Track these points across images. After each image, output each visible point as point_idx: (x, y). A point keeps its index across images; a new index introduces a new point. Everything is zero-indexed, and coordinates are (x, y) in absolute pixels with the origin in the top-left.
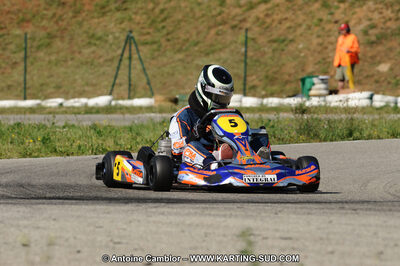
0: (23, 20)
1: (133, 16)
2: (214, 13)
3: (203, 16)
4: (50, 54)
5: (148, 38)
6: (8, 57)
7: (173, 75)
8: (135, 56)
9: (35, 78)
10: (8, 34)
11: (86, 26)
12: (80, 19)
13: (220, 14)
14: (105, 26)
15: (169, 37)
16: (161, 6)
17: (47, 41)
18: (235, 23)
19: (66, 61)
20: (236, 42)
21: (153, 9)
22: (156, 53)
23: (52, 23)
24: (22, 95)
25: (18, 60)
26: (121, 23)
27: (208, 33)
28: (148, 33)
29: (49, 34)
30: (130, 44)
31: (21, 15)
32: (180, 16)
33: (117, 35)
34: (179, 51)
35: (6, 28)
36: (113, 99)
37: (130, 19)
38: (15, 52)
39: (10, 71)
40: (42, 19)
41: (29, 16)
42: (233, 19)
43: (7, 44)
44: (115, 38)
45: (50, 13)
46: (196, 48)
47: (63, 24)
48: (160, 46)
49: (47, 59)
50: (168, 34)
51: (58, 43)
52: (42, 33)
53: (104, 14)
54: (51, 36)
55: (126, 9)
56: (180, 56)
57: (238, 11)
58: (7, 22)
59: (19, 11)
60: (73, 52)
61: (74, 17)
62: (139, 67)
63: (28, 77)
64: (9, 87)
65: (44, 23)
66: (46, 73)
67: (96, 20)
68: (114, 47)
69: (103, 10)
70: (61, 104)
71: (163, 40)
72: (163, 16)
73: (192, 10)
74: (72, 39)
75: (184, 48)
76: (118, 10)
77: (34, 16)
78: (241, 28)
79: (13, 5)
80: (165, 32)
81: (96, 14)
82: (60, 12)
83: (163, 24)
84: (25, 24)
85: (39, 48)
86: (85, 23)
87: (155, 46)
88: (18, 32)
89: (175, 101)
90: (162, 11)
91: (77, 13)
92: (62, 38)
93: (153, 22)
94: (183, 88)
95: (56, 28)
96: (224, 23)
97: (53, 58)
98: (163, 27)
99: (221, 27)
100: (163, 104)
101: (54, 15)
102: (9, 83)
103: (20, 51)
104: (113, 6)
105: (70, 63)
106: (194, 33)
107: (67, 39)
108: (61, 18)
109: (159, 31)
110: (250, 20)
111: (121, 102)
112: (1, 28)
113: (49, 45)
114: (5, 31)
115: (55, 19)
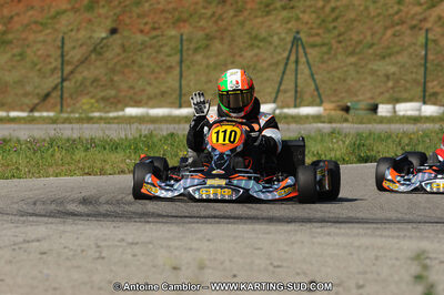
0: (179, 20)
1: (301, 15)
2: (391, 11)
3: (379, 15)
4: (208, 58)
5: (318, 40)
6: (162, 61)
7: (344, 80)
8: (303, 60)
9: (192, 84)
10: (163, 35)
11: (248, 26)
12: (241, 18)
13: (397, 13)
14: (270, 26)
15: (341, 38)
16: (333, 4)
17: (205, 42)
18: (414, 22)
20: (415, 44)
21: (323, 7)
22: (326, 57)
23: (210, 23)
24: (178, 102)
25: (174, 64)
26: (288, 23)
27: (384, 34)
28: (318, 35)
29: (207, 35)
30: (297, 46)
31: (176, 14)
32: (352, 15)
33: (283, 36)
34: (352, 53)
35: (159, 28)
36: (278, 107)
37: (298, 19)
38: (169, 56)
39: (163, 75)
40: (200, 18)
41: (185, 16)
42: (413, 18)
43: (162, 46)
44: (281, 40)
45: (209, 12)
46: (371, 51)
47: (223, 24)
48: (331, 48)
49: (205, 63)
50: (339, 35)
51: (217, 45)
52: (201, 34)
53: (268, 13)
54: (209, 37)
55: (292, 8)
56: (353, 59)
57: (418, 9)
58: (163, 21)
59: (175, 9)
60: (234, 56)
61: (235, 16)
62: (307, 71)
63: (184, 82)
64: (163, 94)
65: (203, 23)
66: (203, 79)
67: (259, 20)
68: (279, 50)
69: (267, 9)
71: (333, 41)
72: (334, 15)
73: (367, 8)
74: (233, 40)
75: (357, 50)
76: (284, 8)
77: (191, 16)
78: (421, 29)
79: (169, 3)
80: (336, 32)
81: (259, 14)
82: (219, 10)
83: (335, 24)
84: (182, 24)
85: (196, 50)
86: (248, 22)
87: (324, 49)
88: (173, 32)
89: (347, 109)
90: (333, 10)
91: (239, 12)
93: (323, 21)
94: (356, 95)
95: (215, 28)
96: (402, 22)
97: (212, 61)
98: (335, 28)
99: (398, 28)
100: (333, 112)
101: (213, 14)
102: (163, 89)
103: (176, 54)
104: (278, 5)
106: (369, 34)
107: (227, 41)
108: (221, 18)
109: (329, 31)
110: (432, 19)
111: (286, 111)
112: (154, 29)
113: (207, 47)
114: (158, 32)
115: (214, 19)
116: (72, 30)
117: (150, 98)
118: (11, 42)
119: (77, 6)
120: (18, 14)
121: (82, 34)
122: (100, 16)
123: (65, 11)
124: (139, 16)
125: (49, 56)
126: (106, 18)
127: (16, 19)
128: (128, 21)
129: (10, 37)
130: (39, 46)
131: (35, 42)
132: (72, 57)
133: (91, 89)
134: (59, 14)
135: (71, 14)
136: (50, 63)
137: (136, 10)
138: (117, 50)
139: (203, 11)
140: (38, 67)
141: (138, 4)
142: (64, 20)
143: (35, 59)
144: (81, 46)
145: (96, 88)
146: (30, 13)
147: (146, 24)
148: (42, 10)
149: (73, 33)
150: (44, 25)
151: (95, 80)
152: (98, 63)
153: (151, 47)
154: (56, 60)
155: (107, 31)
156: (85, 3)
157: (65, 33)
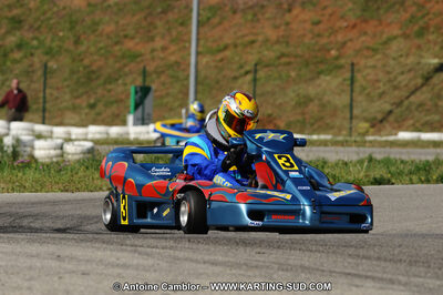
116: (401, 56)
118: (341, 67)
119: (408, 32)
120: (351, 40)
121: (411, 60)
122: (429, 41)
123: (395, 38)
125: (378, 81)
126: (435, 44)
127: (349, 44)
129: (342, 61)
130: (369, 71)
131: (366, 67)
132: (400, 82)
133: (417, 113)
134: (390, 39)
135: (401, 40)
136: (379, 88)
140: (366, 92)
142: (395, 45)
143: (364, 83)
144: (410, 71)
145: (420, 112)
146: (363, 38)
148: (375, 35)
149: (402, 59)
150: (375, 51)
151: (421, 105)
152: (425, 89)
154: (384, 85)
155: (436, 57)
156: (416, 28)
157: (394, 59)
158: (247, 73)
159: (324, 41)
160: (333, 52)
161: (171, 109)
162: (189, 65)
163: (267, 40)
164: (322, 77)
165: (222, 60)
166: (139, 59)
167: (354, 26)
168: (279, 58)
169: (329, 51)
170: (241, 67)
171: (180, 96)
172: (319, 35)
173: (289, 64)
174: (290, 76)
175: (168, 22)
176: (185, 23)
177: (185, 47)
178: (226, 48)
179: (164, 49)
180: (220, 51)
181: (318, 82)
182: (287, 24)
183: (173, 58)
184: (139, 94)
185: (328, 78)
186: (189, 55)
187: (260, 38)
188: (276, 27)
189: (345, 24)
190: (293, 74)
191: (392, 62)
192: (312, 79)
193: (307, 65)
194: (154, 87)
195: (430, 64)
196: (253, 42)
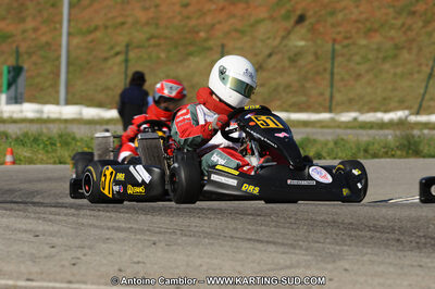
0: (370, 30)
4: (395, 67)
6: (352, 69)
10: (354, 44)
12: (429, 29)
17: (394, 52)
19: (411, 74)
23: (400, 33)
29: (396, 45)
31: (368, 25)
35: (351, 37)
38: (358, 64)
39: (352, 82)
40: (390, 28)
41: (377, 25)
43: (352, 55)
45: (399, 22)
47: (411, 34)
49: (392, 71)
51: (405, 55)
52: (389, 44)
54: (397, 47)
58: (354, 31)
59: (367, 19)
60: (420, 65)
61: (424, 27)
65: (393, 33)
70: (355, 119)
74: (420, 49)
77: (382, 26)
79: (361, 13)
82: (409, 21)
84: (373, 34)
85: (385, 59)
88: (363, 42)
91: (427, 23)
92: (410, 50)
95: (404, 38)
97: (399, 70)
101: (403, 25)
102: (351, 96)
105: (416, 76)
107: (415, 51)
108: (410, 28)
112: (346, 38)
113: (395, 57)
114: (350, 41)
115: (403, 29)
116: (269, 38)
117: (338, 104)
119: (275, 15)
123: (263, 20)
124: (333, 25)
127: (218, 26)
128: (321, 29)
129: (211, 43)
133: (284, 95)
134: (258, 22)
135: (268, 23)
137: (330, 20)
138: (311, 58)
139: (393, 22)
141: (333, 13)
142: (262, 29)
145: (288, 94)
146: (232, 21)
147: (339, 33)
148: (243, 18)
149: (270, 41)
150: (243, 33)
151: (288, 86)
152: (292, 71)
153: (343, 55)
155: (303, 39)
156: (283, 12)
157: (262, 41)
158: (117, 54)
159: (193, 23)
160: (202, 34)
161: (42, 89)
162: (60, 46)
163: (137, 22)
164: (192, 58)
165: (92, 41)
166: (10, 40)
167: (222, 9)
168: (149, 39)
169: (197, 33)
170: (112, 48)
171: (52, 76)
172: (188, 18)
173: (159, 45)
174: (159, 58)
175: (39, 4)
176: (56, 5)
177: (55, 29)
178: (96, 29)
179: (35, 30)
180: (90, 32)
181: (186, 63)
182: (157, 6)
183: (44, 39)
184: (12, 74)
185: (197, 59)
186: (61, 35)
187: (130, 20)
188: (146, 9)
189: (214, 7)
190: (163, 55)
191: (259, 44)
192: (181, 61)
193: (176, 46)
194: (26, 66)
195: (296, 47)
196: (123, 24)
